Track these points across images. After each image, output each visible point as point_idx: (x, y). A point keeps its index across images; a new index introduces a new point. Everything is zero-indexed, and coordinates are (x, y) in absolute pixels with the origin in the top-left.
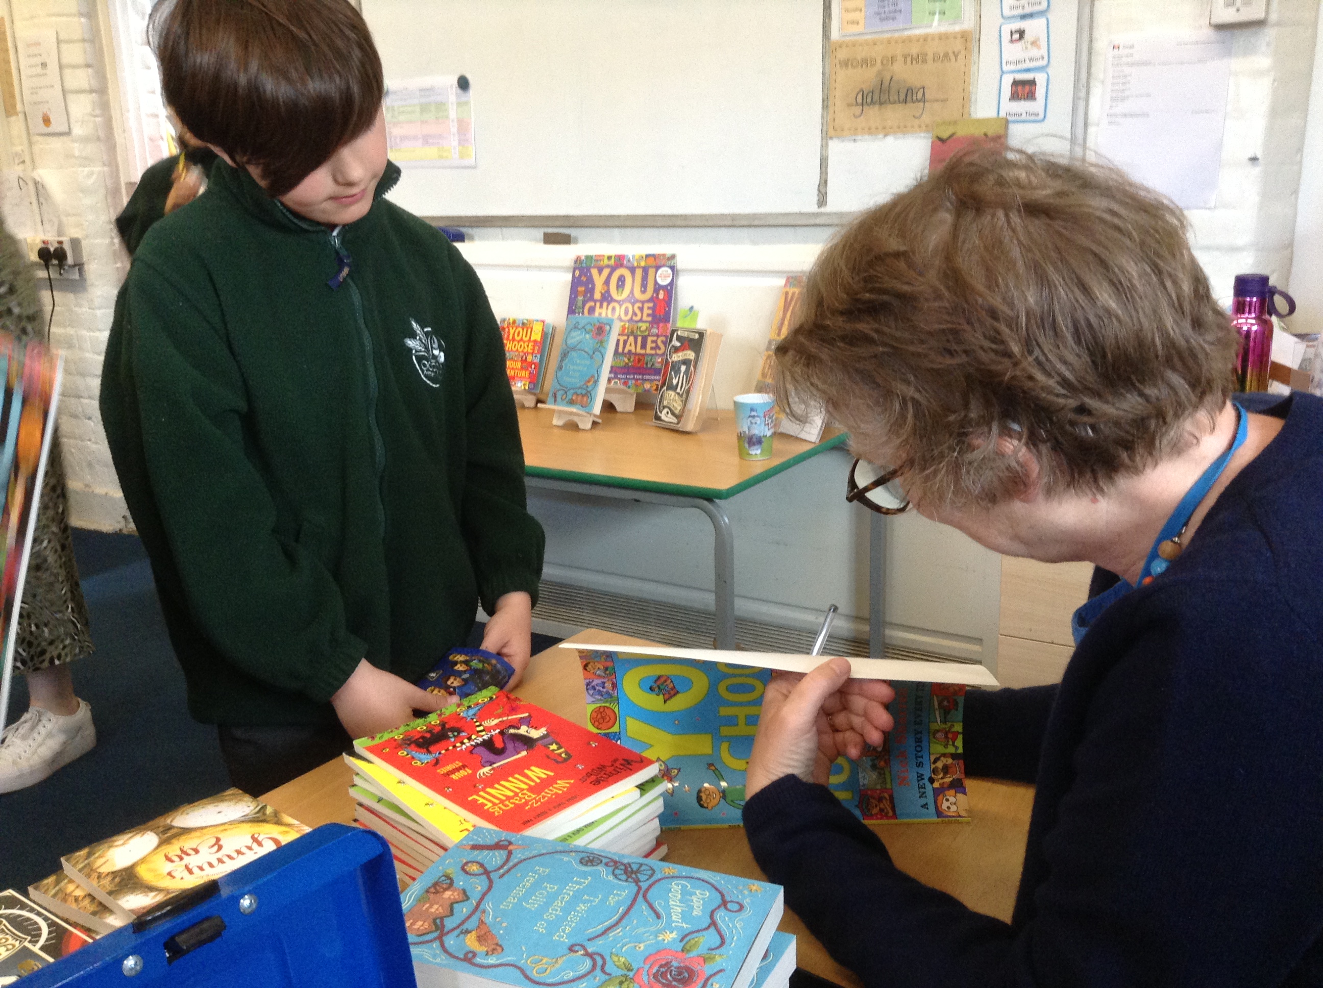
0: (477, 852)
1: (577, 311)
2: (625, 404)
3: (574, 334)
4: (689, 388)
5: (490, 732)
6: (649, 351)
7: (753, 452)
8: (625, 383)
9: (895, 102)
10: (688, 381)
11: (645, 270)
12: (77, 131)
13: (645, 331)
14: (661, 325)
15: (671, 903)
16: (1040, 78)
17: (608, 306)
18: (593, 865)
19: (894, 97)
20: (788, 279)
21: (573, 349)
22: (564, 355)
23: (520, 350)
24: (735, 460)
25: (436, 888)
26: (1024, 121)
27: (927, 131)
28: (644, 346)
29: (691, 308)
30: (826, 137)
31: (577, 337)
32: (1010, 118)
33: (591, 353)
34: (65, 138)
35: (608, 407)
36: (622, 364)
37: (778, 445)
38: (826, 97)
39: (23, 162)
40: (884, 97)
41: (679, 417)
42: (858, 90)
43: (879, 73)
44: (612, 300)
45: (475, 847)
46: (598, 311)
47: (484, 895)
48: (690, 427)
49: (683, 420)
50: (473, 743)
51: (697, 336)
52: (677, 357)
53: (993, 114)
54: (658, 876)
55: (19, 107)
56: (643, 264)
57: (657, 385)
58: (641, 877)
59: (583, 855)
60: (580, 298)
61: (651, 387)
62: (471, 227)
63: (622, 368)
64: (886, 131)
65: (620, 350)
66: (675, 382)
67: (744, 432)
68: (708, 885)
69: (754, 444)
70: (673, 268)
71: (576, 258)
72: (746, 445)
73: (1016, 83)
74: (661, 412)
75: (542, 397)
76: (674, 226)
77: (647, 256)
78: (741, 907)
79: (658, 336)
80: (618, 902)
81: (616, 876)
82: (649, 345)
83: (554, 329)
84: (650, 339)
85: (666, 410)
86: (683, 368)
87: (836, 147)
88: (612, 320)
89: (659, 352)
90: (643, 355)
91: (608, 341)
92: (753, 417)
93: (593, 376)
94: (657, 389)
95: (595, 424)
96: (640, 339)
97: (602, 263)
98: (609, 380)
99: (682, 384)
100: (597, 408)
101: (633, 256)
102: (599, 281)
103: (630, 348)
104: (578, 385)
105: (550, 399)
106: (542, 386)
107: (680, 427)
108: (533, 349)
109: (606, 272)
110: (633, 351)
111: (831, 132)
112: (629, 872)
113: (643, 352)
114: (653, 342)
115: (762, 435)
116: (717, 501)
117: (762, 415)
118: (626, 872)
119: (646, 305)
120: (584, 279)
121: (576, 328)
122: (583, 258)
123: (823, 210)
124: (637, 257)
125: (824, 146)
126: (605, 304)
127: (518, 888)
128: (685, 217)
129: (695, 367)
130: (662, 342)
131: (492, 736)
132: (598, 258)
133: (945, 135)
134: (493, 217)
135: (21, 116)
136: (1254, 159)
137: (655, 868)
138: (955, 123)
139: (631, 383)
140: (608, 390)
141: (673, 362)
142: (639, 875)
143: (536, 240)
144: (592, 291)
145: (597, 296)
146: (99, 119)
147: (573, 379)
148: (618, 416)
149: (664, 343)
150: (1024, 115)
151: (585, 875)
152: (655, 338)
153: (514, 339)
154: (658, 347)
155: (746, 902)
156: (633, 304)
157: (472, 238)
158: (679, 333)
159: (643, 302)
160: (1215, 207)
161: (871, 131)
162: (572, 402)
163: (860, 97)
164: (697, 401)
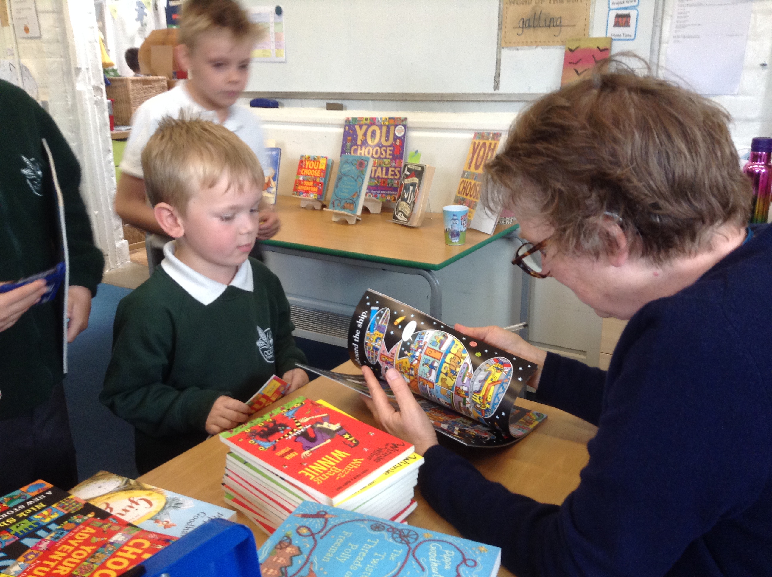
0: (305, 519)
1: (347, 151)
2: (375, 209)
3: (345, 166)
4: (415, 201)
5: (305, 427)
6: (390, 177)
7: (454, 241)
8: (375, 196)
9: (543, 27)
10: (414, 196)
11: (388, 127)
12: (45, 36)
13: (388, 164)
14: (398, 161)
15: (431, 559)
16: (633, 14)
17: (365, 149)
18: (379, 531)
19: (542, 23)
20: (475, 134)
21: (345, 175)
22: (339, 179)
23: (312, 175)
24: (442, 245)
25: (281, 545)
26: (622, 40)
27: (563, 45)
28: (387, 173)
29: (417, 152)
30: (500, 47)
31: (347, 168)
32: (613, 38)
33: (356, 178)
34: (38, 40)
35: (365, 210)
36: (373, 184)
37: (469, 236)
38: (500, 23)
39: (13, 54)
40: (536, 24)
41: (408, 218)
42: (520, 18)
43: (533, 9)
44: (369, 145)
45: (304, 516)
46: (359, 151)
47: (312, 550)
48: (415, 224)
49: (411, 220)
50: (295, 434)
51: (420, 169)
52: (407, 181)
53: (603, 35)
54: (421, 539)
55: (10, 21)
56: (387, 123)
57: (395, 197)
58: (411, 540)
59: (373, 523)
60: (349, 144)
61: (391, 198)
62: (283, 98)
63: (373, 186)
64: (537, 44)
65: (373, 176)
66: (406, 196)
67: (449, 229)
68: (453, 547)
69: (455, 236)
70: (405, 126)
71: (346, 118)
72: (450, 237)
73: (618, 16)
74: (397, 215)
75: (325, 203)
76: (406, 100)
77: (390, 118)
78: (476, 564)
79: (395, 167)
80: (397, 558)
81: (394, 538)
82: (390, 173)
83: (333, 162)
84: (390, 169)
85: (400, 213)
86: (411, 188)
87: (505, 53)
88: (368, 158)
89: (396, 177)
90: (386, 179)
91: (366, 170)
92: (455, 220)
93: (357, 192)
94: (395, 200)
95: (357, 220)
96: (384, 169)
97: (362, 122)
98: (367, 193)
99: (411, 198)
100: (359, 212)
101: (381, 118)
102: (360, 133)
103: (378, 175)
104: (347, 198)
105: (331, 205)
106: (326, 196)
107: (409, 224)
108: (320, 175)
109: (365, 128)
110: (380, 176)
111: (503, 45)
112: (403, 537)
113: (386, 177)
114: (392, 171)
115: (459, 230)
116: (432, 271)
117: (460, 219)
118: (400, 536)
119: (389, 149)
120: (351, 132)
121: (346, 162)
122: (351, 119)
123: (497, 92)
124: (383, 119)
125: (499, 53)
126: (364, 148)
127: (333, 547)
128: (413, 95)
129: (419, 187)
130: (398, 171)
131: (307, 429)
132: (360, 119)
133: (573, 48)
134: (296, 93)
135: (11, 26)
136: (764, 65)
137: (418, 533)
138: (579, 40)
139: (379, 196)
140: (366, 200)
141: (405, 184)
142: (409, 539)
143: (322, 108)
144: (356, 139)
145: (359, 142)
146: (57, 29)
147: (345, 194)
148: (370, 215)
149: (399, 172)
150: (622, 36)
151: (374, 538)
152: (393, 169)
153: (309, 168)
154: (395, 174)
155: (479, 560)
156: (380, 148)
157: (283, 105)
158: (409, 167)
159: (387, 147)
160: (738, 94)
161: (528, 44)
162: (344, 208)
163: (521, 23)
164: (420, 208)
